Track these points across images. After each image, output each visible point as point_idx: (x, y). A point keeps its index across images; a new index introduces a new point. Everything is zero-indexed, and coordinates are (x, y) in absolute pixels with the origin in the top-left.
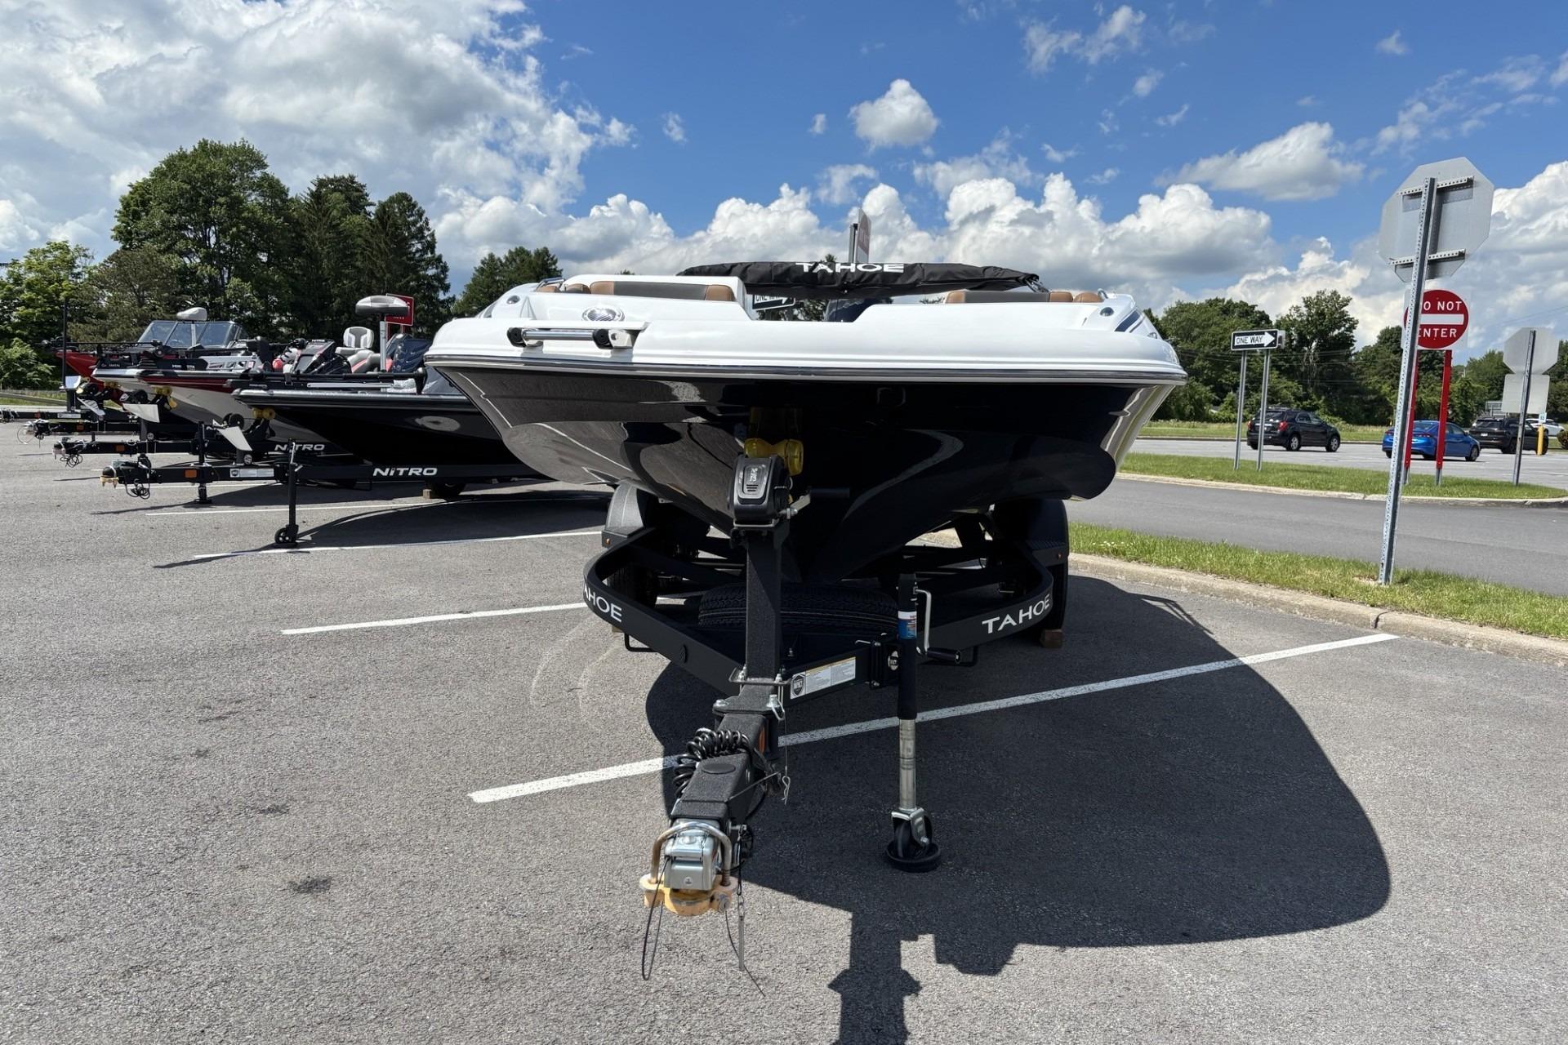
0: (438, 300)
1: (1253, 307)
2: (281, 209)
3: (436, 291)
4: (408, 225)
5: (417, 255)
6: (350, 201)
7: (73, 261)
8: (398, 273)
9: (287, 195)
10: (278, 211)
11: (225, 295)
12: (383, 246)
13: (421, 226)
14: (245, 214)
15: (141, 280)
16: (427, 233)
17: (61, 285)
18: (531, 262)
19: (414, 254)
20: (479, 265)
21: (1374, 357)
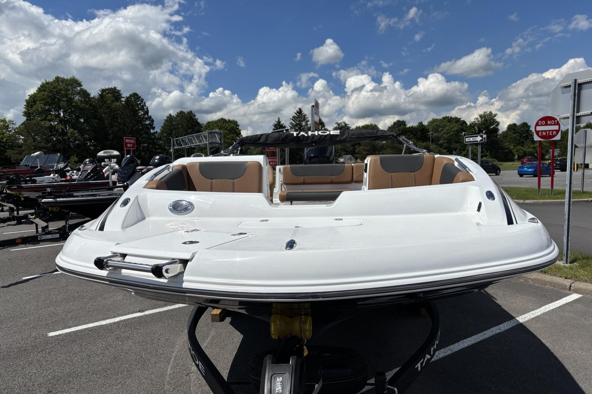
0: (151, 133)
1: (460, 119)
2: (88, 101)
3: (150, 130)
4: (138, 105)
5: (142, 116)
6: (115, 97)
7: (8, 126)
8: (135, 124)
9: (90, 96)
10: (86, 102)
11: (68, 136)
12: (128, 113)
13: (143, 105)
14: (74, 104)
15: (34, 132)
16: (145, 108)
17: (3, 136)
18: (185, 116)
19: (141, 116)
20: (166, 118)
21: (506, 135)
